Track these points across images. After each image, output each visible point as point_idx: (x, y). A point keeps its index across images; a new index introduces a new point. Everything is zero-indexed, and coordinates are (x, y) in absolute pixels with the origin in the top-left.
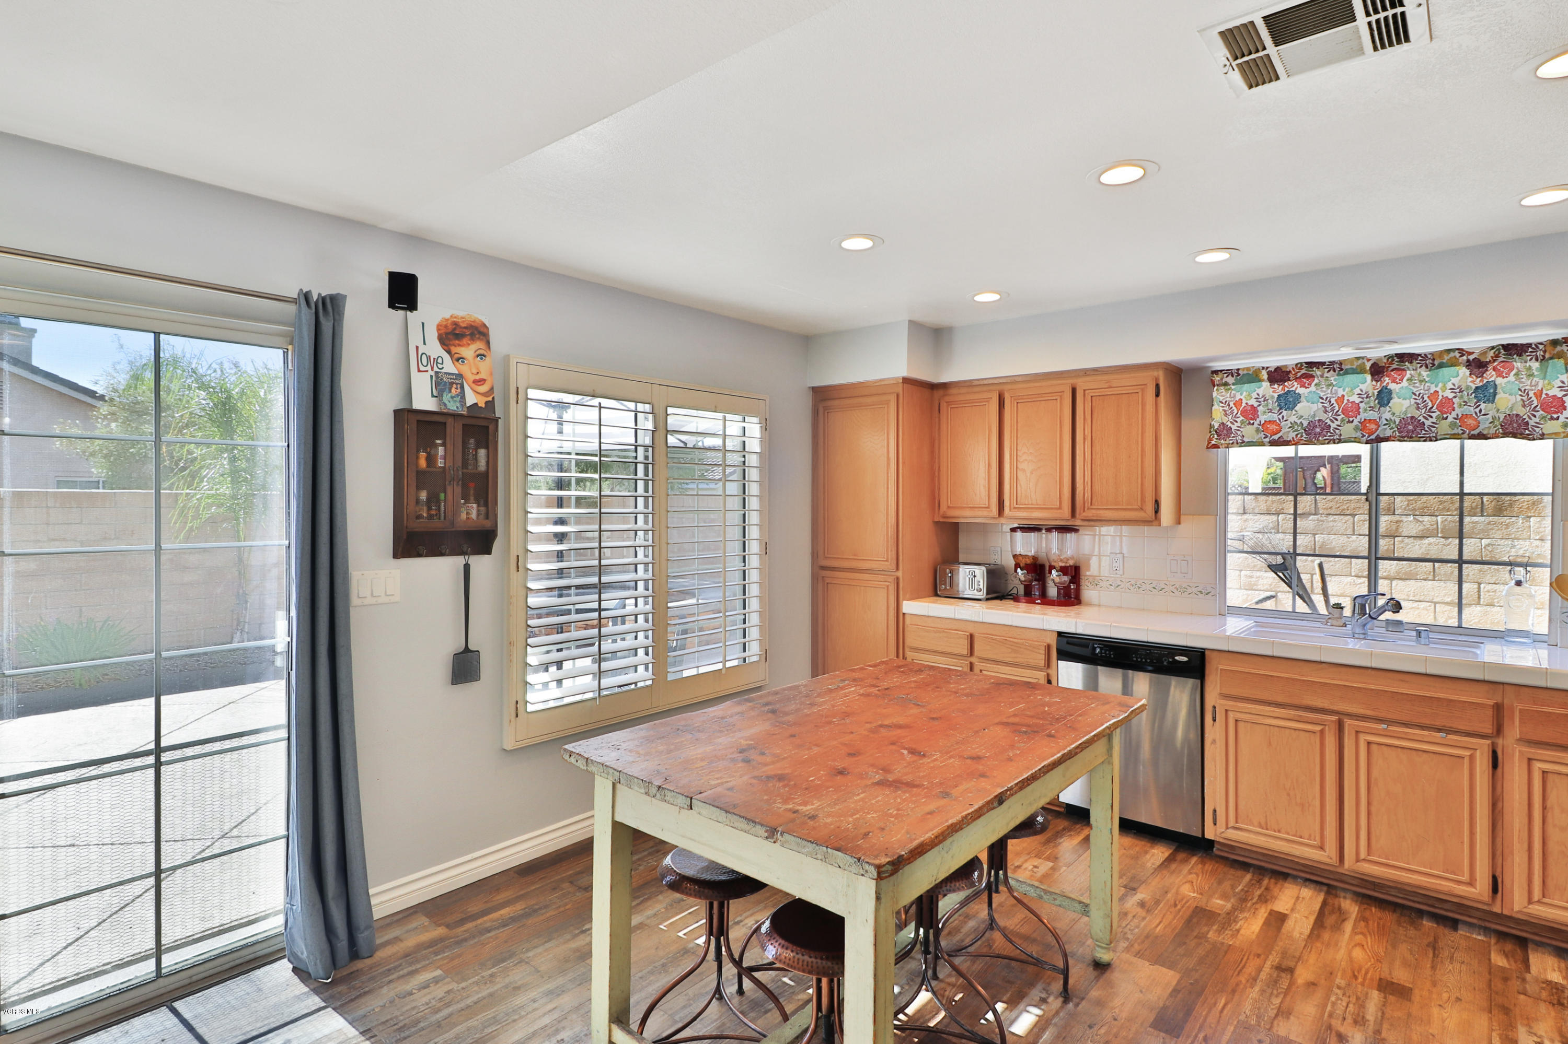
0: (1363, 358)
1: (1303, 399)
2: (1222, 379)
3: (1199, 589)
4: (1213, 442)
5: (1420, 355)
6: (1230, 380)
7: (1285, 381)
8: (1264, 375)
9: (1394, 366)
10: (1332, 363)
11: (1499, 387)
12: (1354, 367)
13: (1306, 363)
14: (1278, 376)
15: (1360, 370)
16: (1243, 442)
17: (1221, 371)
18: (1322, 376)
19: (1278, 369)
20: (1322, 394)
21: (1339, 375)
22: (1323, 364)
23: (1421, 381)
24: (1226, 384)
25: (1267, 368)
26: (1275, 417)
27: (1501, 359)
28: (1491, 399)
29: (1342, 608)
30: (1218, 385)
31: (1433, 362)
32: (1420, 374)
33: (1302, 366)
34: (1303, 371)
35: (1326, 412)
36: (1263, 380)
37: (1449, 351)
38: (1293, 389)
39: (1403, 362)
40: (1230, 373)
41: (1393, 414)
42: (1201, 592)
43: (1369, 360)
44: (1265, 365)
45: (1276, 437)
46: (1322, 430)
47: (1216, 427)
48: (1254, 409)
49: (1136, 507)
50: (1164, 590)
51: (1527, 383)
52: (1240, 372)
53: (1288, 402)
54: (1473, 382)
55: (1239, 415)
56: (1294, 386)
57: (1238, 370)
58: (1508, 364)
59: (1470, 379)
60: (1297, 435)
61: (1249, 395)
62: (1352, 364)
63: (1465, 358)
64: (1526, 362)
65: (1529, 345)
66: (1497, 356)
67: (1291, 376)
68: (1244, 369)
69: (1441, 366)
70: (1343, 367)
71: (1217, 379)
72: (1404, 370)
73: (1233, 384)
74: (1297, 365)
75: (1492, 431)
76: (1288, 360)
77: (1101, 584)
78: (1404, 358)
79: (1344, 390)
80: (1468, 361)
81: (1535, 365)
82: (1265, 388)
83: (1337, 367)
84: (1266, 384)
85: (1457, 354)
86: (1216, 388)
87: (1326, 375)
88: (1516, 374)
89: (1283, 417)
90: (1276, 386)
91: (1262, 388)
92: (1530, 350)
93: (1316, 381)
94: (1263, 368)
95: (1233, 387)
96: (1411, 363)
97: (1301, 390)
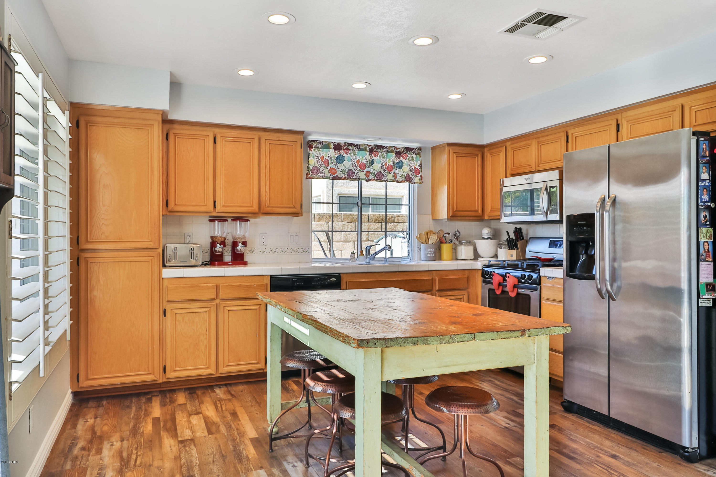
0: (366, 144)
1: (346, 159)
2: (317, 145)
3: (303, 250)
4: (310, 176)
5: (384, 147)
6: (320, 146)
7: (340, 150)
8: (332, 146)
9: (375, 150)
10: (357, 145)
11: (404, 163)
12: (363, 148)
13: (348, 143)
14: (338, 147)
15: (365, 150)
16: (325, 177)
17: (317, 141)
18: (352, 150)
19: (338, 144)
20: (352, 158)
21: (358, 150)
22: (354, 144)
23: (383, 157)
24: (318, 148)
25: (334, 143)
26: (334, 166)
27: (404, 153)
28: (401, 167)
29: (355, 253)
30: (315, 148)
31: (388, 150)
32: (383, 154)
33: (346, 144)
34: (346, 147)
35: (353, 166)
36: (331, 148)
37: (391, 147)
38: (342, 154)
39: (378, 148)
40: (320, 142)
41: (374, 170)
42: (304, 251)
43: (369, 146)
44: (333, 141)
45: (335, 176)
46: (352, 174)
47: (311, 168)
48: (328, 161)
49: (292, 206)
50: (287, 252)
51: (411, 163)
52: (323, 143)
53: (340, 160)
54: (396, 160)
55: (322, 163)
56: (342, 153)
57: (322, 141)
58: (406, 155)
59: (395, 159)
60: (344, 175)
61: (326, 154)
62: (363, 147)
63: (395, 150)
64: (411, 155)
65: (413, 149)
66: (403, 151)
67: (342, 148)
68: (324, 141)
69: (389, 152)
70: (361, 147)
71: (314, 144)
72: (378, 152)
73: (321, 148)
74: (344, 143)
75: (401, 180)
76: (342, 140)
77: (255, 251)
78: (380, 147)
79: (359, 158)
80: (396, 152)
81: (414, 156)
82: (332, 153)
83: (358, 146)
84: (332, 150)
85: (393, 148)
86: (313, 149)
87: (354, 150)
88: (409, 159)
89: (337, 167)
90: (337, 152)
91: (330, 152)
92: (413, 150)
93: (350, 152)
94: (332, 143)
95: (321, 149)
96: (381, 149)
97: (345, 155)
